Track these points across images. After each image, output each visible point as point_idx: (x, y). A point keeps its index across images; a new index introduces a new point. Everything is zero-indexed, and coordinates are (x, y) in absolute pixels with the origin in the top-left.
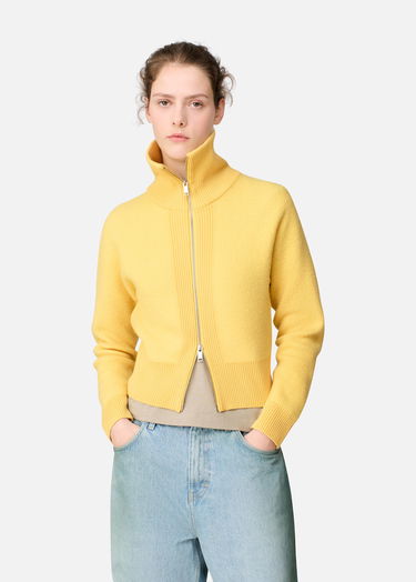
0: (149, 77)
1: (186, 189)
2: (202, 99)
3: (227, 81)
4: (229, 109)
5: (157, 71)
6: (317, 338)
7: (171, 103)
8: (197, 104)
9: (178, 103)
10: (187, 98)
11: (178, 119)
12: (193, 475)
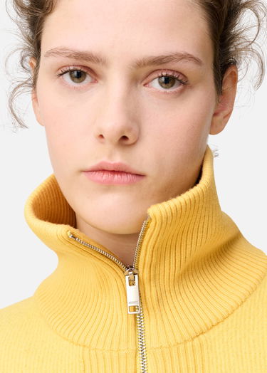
2: (186, 67)
7: (96, 76)
8: (168, 81)
10: (140, 64)
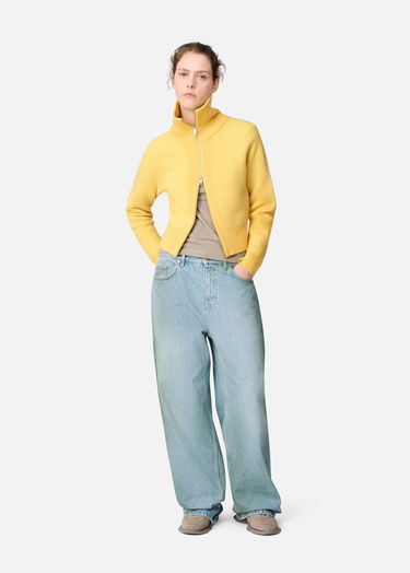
0: (176, 60)
1: (195, 131)
3: (221, 67)
4: (221, 84)
5: (181, 55)
6: (272, 214)
7: (188, 75)
8: (202, 77)
9: (191, 75)
10: (197, 73)
11: (190, 84)
12: (207, 294)
